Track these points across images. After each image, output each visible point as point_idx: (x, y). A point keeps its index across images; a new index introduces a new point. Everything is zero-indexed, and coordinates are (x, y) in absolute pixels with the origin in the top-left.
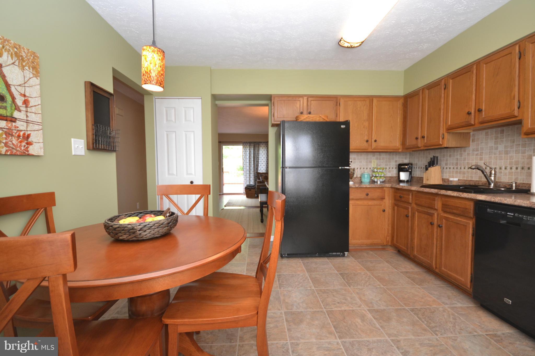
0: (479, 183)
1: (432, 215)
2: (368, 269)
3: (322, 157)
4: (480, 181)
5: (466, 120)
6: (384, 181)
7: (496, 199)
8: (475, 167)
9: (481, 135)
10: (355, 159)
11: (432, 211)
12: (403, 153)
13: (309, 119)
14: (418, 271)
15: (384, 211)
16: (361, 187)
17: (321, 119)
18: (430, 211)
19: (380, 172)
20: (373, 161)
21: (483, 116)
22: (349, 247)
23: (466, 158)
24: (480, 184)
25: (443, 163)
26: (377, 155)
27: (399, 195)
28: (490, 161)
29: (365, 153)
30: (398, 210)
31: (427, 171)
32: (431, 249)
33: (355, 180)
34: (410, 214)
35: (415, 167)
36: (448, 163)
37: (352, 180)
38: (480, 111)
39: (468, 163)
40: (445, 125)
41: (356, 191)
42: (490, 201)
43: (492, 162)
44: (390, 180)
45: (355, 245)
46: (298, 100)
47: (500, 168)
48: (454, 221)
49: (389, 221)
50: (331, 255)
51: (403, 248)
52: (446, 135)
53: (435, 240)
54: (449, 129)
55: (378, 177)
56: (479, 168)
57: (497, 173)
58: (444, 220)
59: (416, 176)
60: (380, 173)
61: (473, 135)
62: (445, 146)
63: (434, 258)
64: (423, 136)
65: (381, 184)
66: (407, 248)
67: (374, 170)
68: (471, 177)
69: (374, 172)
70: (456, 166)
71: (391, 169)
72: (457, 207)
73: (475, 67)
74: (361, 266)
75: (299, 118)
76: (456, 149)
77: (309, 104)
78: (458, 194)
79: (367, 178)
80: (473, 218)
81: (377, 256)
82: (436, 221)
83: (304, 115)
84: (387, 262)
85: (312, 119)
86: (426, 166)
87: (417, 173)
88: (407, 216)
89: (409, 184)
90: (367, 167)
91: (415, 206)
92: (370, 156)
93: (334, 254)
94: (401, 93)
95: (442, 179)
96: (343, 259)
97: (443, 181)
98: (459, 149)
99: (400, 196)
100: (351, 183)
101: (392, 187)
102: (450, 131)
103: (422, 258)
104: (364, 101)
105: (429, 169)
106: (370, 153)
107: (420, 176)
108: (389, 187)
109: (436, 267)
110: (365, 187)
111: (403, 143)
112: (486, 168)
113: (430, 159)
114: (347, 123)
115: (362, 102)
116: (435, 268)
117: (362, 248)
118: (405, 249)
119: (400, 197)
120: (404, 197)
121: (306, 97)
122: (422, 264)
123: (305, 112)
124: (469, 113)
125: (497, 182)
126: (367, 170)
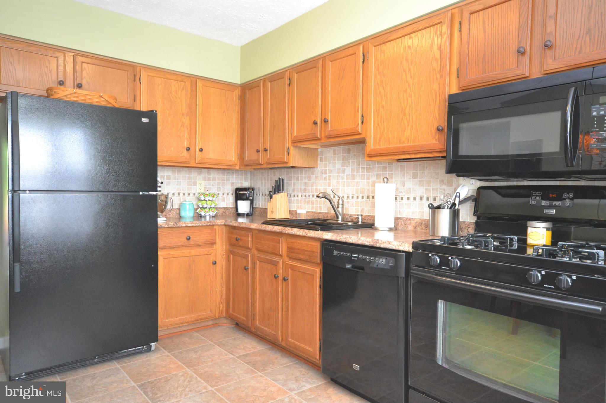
0: (327, 216)
1: (275, 264)
2: (190, 365)
3: (104, 172)
4: (329, 213)
5: (313, 132)
6: (216, 214)
7: (342, 237)
8: (323, 195)
9: (329, 153)
10: (169, 178)
11: (276, 259)
12: (242, 171)
13: (77, 97)
14: (261, 349)
15: (215, 263)
16: (178, 225)
17: (103, 101)
18: (273, 258)
19: (209, 200)
20: (198, 182)
21: (330, 129)
22: (159, 332)
23: (314, 182)
24: (329, 218)
25: (290, 188)
26: (204, 174)
27: (235, 237)
28: (337, 187)
29: (185, 169)
30: (234, 259)
31: (271, 199)
32: (276, 314)
33: (170, 215)
34: (250, 265)
35: (258, 193)
36: (295, 188)
37: (164, 213)
38: (326, 121)
39: (316, 189)
40: (290, 135)
41: (169, 233)
42: (336, 240)
43: (339, 188)
44: (223, 213)
45: (169, 328)
46: (54, 55)
47: (348, 197)
48: (300, 271)
49: (222, 278)
50: (125, 354)
51: (242, 318)
52: (292, 149)
53: (280, 299)
54: (296, 142)
55: (206, 209)
56: (327, 196)
57: (345, 203)
58: (290, 270)
59: (260, 206)
60: (209, 202)
61: (321, 152)
62: (291, 165)
63: (280, 327)
64: (265, 148)
65: (211, 219)
66: (247, 317)
67: (201, 197)
68: (320, 207)
69: (200, 200)
70: (304, 193)
71: (225, 196)
72: (303, 250)
73: (320, 62)
74: (178, 362)
75: (55, 92)
76: (304, 169)
77: (78, 68)
78: (304, 232)
79: (189, 210)
80: (319, 264)
81: (205, 339)
82: (280, 272)
83: (65, 89)
84: (219, 345)
85: (83, 98)
86: (270, 192)
87: (260, 202)
88: (246, 269)
89: (250, 220)
90: (189, 192)
91: (256, 252)
92: (194, 174)
93: (130, 351)
94: (237, 79)
95: (290, 211)
96: (147, 357)
97: (290, 214)
98: (307, 169)
99: (237, 238)
100: (161, 220)
101: (225, 225)
102: (295, 144)
103: (266, 329)
104: (182, 82)
105: (274, 196)
106: (194, 169)
107: (263, 207)
108: (221, 225)
109: (282, 339)
110: (184, 225)
111: (241, 157)
112: (334, 197)
113: (275, 181)
114: (152, 115)
115: (179, 82)
116: (280, 341)
117: (182, 330)
118: (245, 319)
119: (237, 240)
120: (241, 240)
121: (73, 54)
122: (266, 338)
123: (69, 82)
124: (315, 123)
125: (345, 214)
126: (189, 197)
